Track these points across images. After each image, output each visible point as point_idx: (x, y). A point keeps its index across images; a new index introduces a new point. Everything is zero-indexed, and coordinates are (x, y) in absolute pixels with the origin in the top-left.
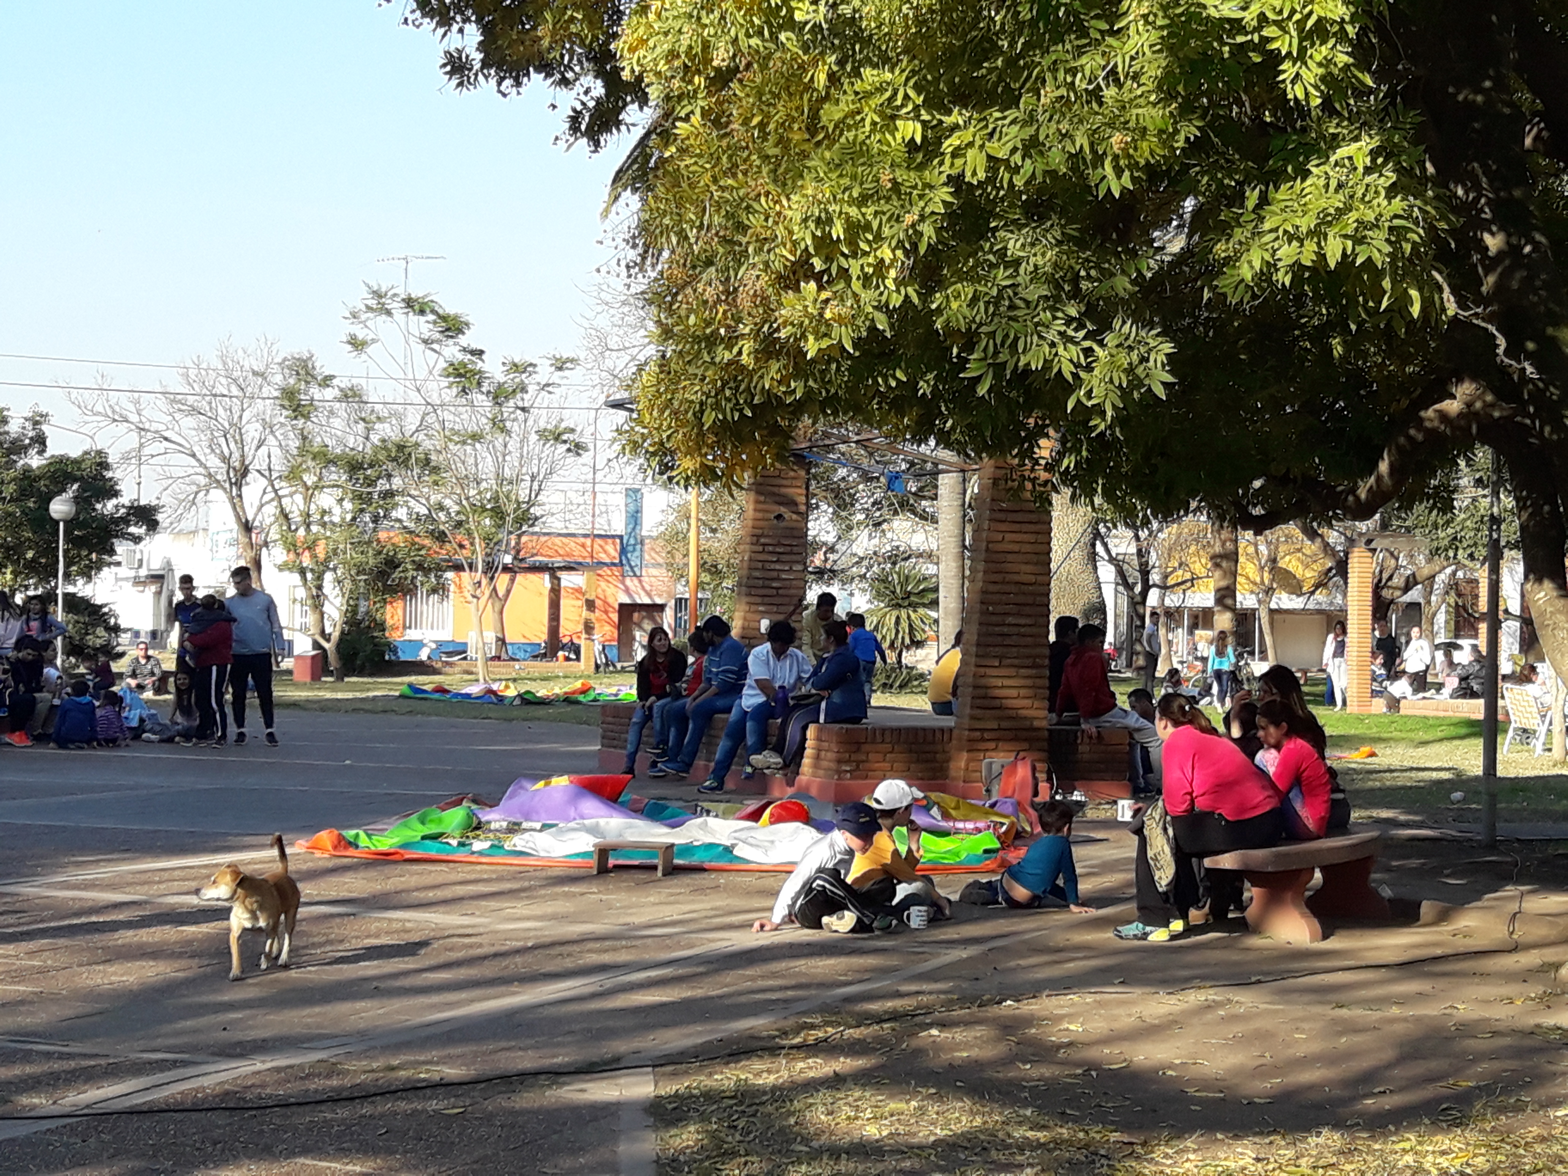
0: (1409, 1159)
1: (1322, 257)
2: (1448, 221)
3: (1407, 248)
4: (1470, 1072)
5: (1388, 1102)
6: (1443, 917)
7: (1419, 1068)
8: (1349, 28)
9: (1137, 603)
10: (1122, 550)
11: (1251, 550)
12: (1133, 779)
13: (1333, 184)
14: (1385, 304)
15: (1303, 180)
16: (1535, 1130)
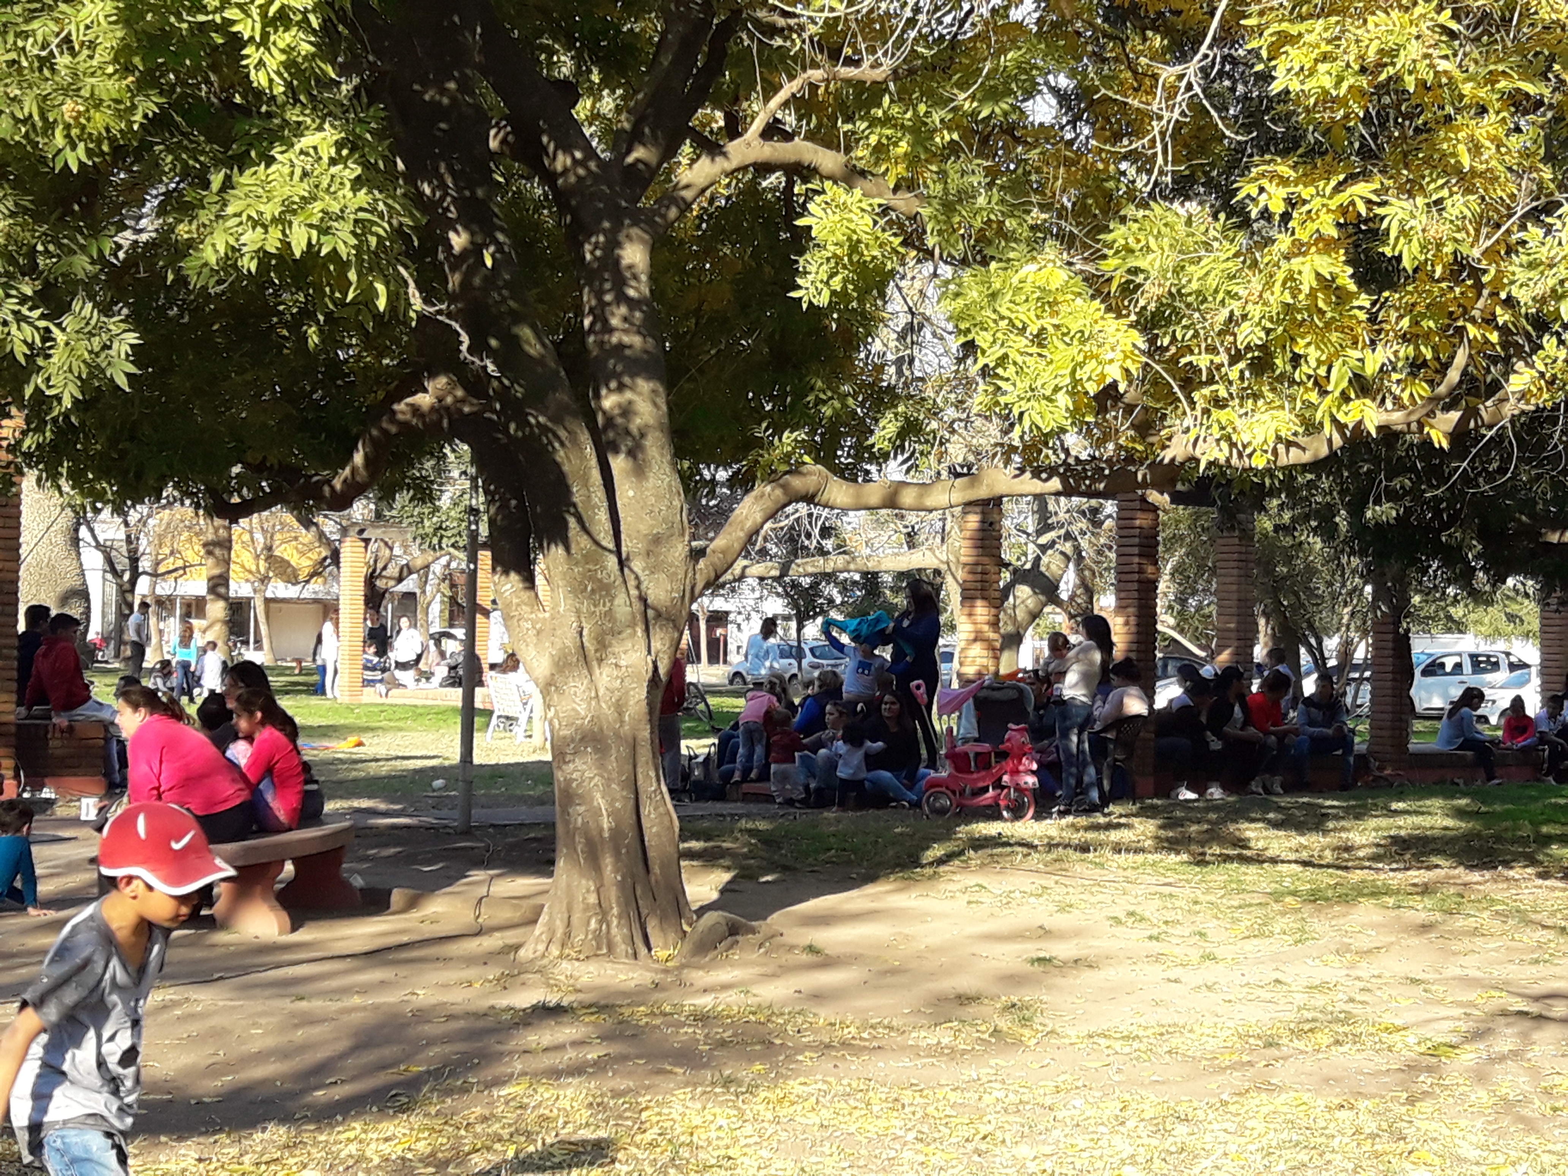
0: (353, 1148)
1: (287, 245)
2: (412, 216)
3: (373, 241)
4: (420, 1057)
5: (338, 1093)
6: (412, 904)
7: (370, 1057)
8: (312, 17)
9: (126, 591)
10: (110, 535)
11: (246, 537)
12: (108, 774)
13: (298, 172)
14: (351, 296)
15: (268, 166)
16: (478, 1111)
